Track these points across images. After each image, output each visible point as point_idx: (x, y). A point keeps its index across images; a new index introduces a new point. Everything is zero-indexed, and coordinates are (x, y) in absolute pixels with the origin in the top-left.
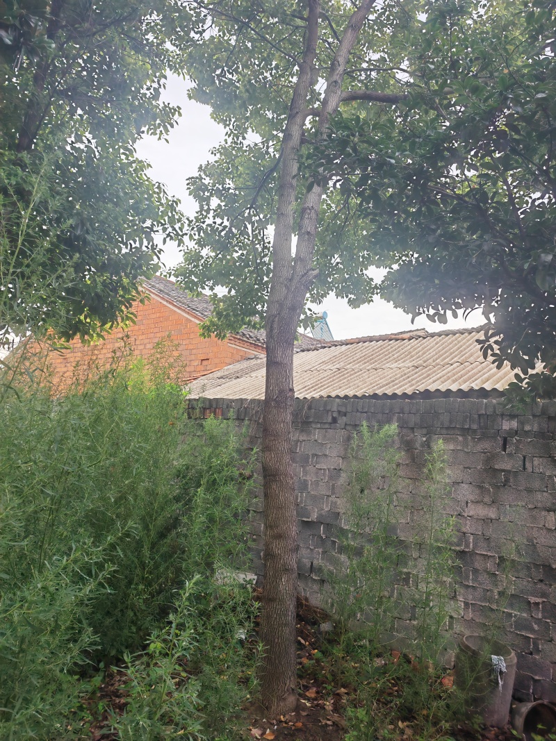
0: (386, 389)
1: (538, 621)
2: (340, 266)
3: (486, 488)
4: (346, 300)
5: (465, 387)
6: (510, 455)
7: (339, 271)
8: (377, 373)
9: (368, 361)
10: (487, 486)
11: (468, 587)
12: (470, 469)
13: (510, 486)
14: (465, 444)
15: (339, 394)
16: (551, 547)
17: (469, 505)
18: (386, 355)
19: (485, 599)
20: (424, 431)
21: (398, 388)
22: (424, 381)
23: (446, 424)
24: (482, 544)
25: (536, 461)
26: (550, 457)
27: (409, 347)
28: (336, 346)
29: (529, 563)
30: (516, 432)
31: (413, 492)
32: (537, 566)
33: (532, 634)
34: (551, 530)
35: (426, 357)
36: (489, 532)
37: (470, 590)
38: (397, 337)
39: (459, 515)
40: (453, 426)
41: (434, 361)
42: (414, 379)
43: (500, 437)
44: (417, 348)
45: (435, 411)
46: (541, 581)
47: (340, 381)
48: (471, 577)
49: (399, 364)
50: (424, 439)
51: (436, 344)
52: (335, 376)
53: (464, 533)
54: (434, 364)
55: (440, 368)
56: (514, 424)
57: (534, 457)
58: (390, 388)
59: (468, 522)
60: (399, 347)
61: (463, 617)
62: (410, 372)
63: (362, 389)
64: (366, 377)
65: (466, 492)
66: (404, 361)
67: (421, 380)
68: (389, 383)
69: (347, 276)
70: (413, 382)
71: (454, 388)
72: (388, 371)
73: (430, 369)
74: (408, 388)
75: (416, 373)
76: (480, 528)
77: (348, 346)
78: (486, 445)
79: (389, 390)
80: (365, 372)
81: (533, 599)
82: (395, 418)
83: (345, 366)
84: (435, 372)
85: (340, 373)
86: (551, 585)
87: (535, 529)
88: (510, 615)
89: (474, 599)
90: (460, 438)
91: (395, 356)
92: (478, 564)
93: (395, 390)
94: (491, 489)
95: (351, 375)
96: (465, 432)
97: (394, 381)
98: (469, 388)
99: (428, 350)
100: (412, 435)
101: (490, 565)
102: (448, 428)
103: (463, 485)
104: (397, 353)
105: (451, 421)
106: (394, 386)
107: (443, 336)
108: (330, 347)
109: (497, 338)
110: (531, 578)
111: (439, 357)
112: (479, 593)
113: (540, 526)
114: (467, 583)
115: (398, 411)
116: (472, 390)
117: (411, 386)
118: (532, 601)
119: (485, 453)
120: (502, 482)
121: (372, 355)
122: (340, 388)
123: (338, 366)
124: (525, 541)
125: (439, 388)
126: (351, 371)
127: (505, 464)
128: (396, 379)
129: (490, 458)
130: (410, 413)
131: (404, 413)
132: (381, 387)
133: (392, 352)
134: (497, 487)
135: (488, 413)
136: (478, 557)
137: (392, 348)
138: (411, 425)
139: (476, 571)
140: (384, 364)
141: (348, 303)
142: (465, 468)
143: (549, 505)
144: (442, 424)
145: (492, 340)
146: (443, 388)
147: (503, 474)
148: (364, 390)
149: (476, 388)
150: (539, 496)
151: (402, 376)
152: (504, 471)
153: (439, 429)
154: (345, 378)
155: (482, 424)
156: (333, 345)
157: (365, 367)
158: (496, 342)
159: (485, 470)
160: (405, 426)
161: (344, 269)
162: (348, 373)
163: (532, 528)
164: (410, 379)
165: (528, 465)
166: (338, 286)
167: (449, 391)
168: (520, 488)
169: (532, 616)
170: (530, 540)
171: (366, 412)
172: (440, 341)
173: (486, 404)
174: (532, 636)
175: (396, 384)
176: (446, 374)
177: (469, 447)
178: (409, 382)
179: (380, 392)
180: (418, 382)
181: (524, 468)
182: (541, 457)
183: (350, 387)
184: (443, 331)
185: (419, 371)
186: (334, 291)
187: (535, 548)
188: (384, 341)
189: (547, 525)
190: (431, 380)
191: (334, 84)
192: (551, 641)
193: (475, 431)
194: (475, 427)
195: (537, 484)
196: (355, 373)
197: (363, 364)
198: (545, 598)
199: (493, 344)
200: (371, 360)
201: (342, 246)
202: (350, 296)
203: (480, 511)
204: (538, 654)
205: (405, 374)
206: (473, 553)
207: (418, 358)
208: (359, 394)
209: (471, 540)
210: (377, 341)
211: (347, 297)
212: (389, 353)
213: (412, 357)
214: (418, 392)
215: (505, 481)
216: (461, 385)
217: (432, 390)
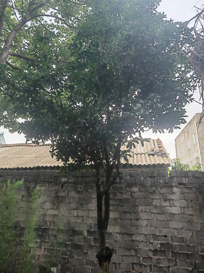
0: (23, 166)
1: (69, 251)
2: (7, 116)
3: (55, 203)
4: (8, 130)
5: (52, 165)
6: (64, 191)
7: (6, 118)
8: (20, 159)
9: (17, 154)
10: (55, 202)
11: (46, 242)
12: (50, 196)
13: (63, 202)
14: (49, 187)
15: (3, 168)
16: (75, 223)
17: (49, 210)
18: (25, 152)
19: (51, 246)
20: (34, 183)
21: (28, 165)
22: (38, 162)
23: (43, 180)
24: (52, 225)
25: (72, 192)
26: (76, 191)
27: (34, 149)
28: (5, 147)
29: (67, 230)
30: (66, 182)
31: (28, 207)
32: (70, 230)
33: (67, 256)
34: (75, 216)
35: (40, 153)
36: (55, 220)
37: (47, 243)
38: (30, 145)
39: (45, 214)
40: (45, 180)
41: (43, 155)
42: (34, 162)
43: (61, 184)
44: (37, 150)
45: (39, 175)
46: (71, 236)
47: (4, 162)
48: (47, 238)
49: (29, 156)
50: (34, 186)
51: (45, 149)
52: (2, 160)
53: (46, 221)
54: (42, 156)
55: (45, 158)
56: (66, 179)
57: (71, 191)
58: (24, 165)
59: (48, 217)
60: (30, 149)
61: (43, 255)
62: (33, 159)
63: (13, 165)
64: (16, 160)
65: (48, 205)
66: (32, 155)
67: (37, 162)
68: (24, 163)
69: (9, 121)
70: (34, 163)
71: (48, 165)
72: (25, 158)
73: (41, 158)
74: (32, 165)
75: (36, 159)
76: (52, 219)
77: (10, 147)
78: (56, 187)
79: (24, 166)
80: (15, 158)
81: (68, 243)
82: (23, 178)
83: (7, 155)
84: (43, 159)
85: (4, 159)
86: (74, 237)
87: (70, 217)
88: (60, 250)
89: (48, 246)
90: (47, 185)
91: (29, 152)
92: (50, 233)
93: (26, 166)
94: (57, 204)
95: (9, 159)
96: (49, 182)
97: (26, 162)
98: (54, 165)
99: (41, 151)
100: (29, 184)
101: (54, 233)
102: (43, 181)
103: (47, 203)
104: (29, 151)
105: (44, 179)
106: (26, 164)
107: (47, 146)
108: (2, 147)
109: (56, 151)
110: (68, 235)
111: (45, 154)
112: (50, 244)
113: (72, 215)
114: (46, 241)
115: (25, 175)
116: (55, 166)
117: (33, 165)
118: (68, 244)
119: (55, 190)
120: (60, 200)
121: (19, 152)
122: (4, 165)
123: (4, 156)
124: (67, 222)
125: (43, 165)
126: (10, 158)
127: (62, 194)
128: (28, 162)
129: (57, 192)
130: (29, 176)
131: (27, 176)
132: (21, 165)
133: (27, 151)
134: (58, 203)
135: (58, 176)
136: (50, 230)
137: (28, 149)
138: (30, 180)
139: (49, 235)
140: (24, 156)
141: (9, 131)
142: (48, 196)
143: (75, 208)
144: (41, 180)
145: (55, 151)
146: (44, 166)
147: (61, 197)
148: (14, 166)
149: (56, 166)
150: (72, 205)
151: (30, 160)
152: (61, 196)
153: (40, 182)
154: (7, 161)
155: (55, 180)
156: (3, 147)
157: (16, 156)
158: (56, 152)
159: (55, 197)
160: (27, 181)
161: (8, 118)
162: (8, 158)
163: (69, 216)
164: (33, 162)
165: (69, 194)
166: (5, 124)
167: (46, 166)
168: (66, 202)
169: (67, 249)
170: (68, 221)
171: (11, 176)
172: (46, 147)
173: (57, 172)
174: (67, 257)
175: (27, 164)
176: (47, 160)
177: (50, 188)
178: (32, 163)
179: (20, 167)
180: (36, 163)
181: (68, 195)
182: (73, 191)
183: (8, 164)
184: (47, 144)
185: (37, 159)
186: (3, 125)
187: (70, 224)
188: (25, 146)
189: (74, 215)
190: (41, 162)
191: (6, 48)
192: (73, 258)
193: (52, 182)
194: (53, 180)
195: (72, 201)
196: (11, 159)
197: (15, 155)
198: (72, 242)
199: (55, 153)
200: (18, 154)
201: (8, 109)
202: (10, 128)
203: (52, 212)
204: (68, 263)
205: (31, 160)
206: (48, 229)
207: (37, 153)
208: (11, 167)
209: (48, 224)
210: (22, 146)
211: (9, 128)
212: (26, 151)
213: (35, 153)
214: (35, 167)
215: (62, 200)
216: (51, 164)
217: (41, 166)
